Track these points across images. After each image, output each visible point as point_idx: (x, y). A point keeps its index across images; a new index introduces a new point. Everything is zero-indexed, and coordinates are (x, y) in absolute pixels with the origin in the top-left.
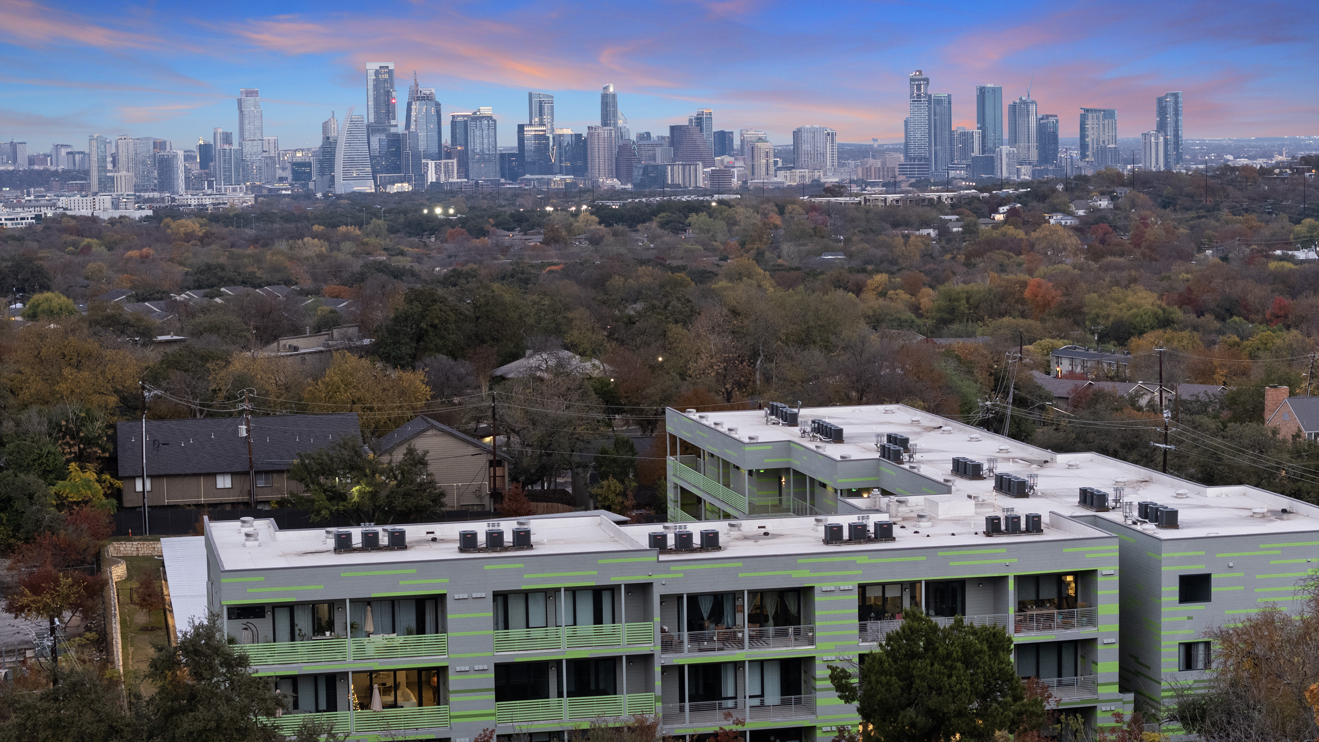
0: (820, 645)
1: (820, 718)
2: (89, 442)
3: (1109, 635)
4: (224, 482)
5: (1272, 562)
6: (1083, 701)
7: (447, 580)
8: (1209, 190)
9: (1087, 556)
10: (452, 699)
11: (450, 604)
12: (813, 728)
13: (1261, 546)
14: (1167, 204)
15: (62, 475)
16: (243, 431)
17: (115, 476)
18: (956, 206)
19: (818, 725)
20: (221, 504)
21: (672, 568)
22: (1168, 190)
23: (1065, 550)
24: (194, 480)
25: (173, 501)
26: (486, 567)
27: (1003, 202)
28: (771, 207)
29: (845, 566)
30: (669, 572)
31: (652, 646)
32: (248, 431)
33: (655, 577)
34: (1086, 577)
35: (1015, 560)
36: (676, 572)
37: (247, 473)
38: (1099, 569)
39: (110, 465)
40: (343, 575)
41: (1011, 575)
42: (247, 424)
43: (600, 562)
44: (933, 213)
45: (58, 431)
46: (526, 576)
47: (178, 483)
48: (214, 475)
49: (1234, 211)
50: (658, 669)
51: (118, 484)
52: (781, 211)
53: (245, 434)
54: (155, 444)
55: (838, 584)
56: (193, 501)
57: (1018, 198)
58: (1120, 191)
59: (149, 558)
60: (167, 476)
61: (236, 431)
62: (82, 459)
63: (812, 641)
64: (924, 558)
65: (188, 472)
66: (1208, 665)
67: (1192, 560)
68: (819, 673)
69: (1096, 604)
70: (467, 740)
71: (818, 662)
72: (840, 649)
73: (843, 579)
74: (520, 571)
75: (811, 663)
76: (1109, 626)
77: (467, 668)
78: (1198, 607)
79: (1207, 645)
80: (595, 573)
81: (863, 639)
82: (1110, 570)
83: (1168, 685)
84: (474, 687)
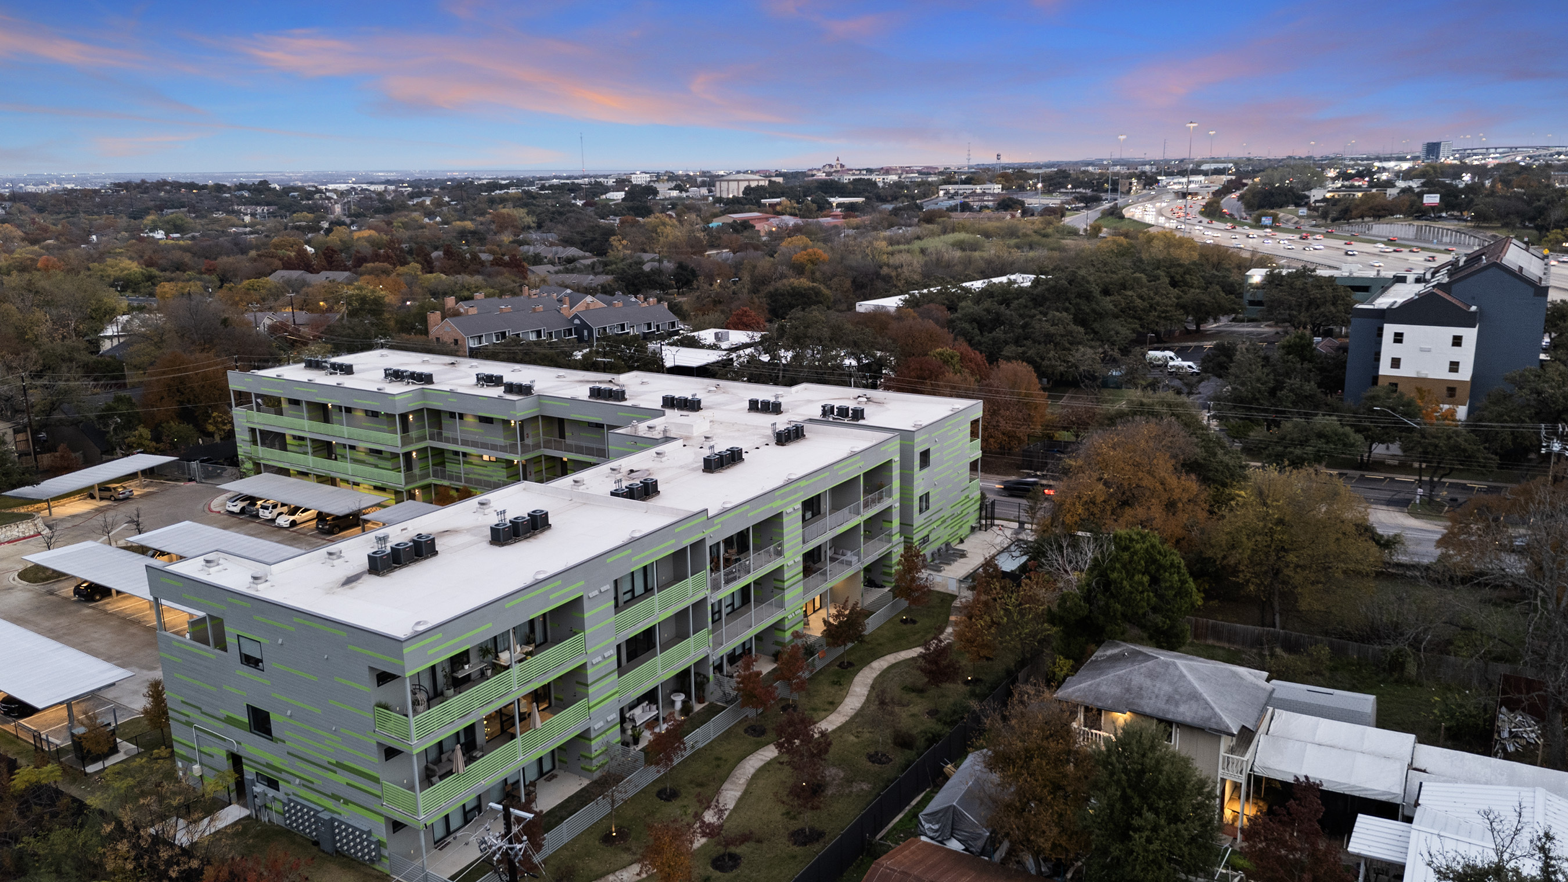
0: (787, 554)
1: (786, 610)
3: (896, 501)
5: (949, 434)
6: (888, 550)
7: (582, 583)
9: (890, 449)
10: (591, 690)
11: (586, 603)
12: (783, 620)
19: (785, 616)
21: (715, 522)
23: (881, 449)
26: (609, 561)
29: (795, 491)
31: (705, 591)
33: (707, 532)
34: (887, 466)
36: (717, 524)
38: (893, 458)
40: (507, 606)
41: (862, 474)
43: (677, 531)
50: (709, 609)
55: (793, 505)
63: (780, 553)
64: (828, 473)
66: (927, 508)
67: (924, 442)
68: (786, 576)
69: (891, 482)
70: (601, 724)
71: (785, 568)
72: (795, 554)
73: (795, 501)
74: (629, 557)
75: (780, 570)
76: (896, 496)
77: (600, 658)
78: (925, 471)
79: (927, 494)
80: (673, 541)
81: (804, 542)
82: (897, 458)
83: (915, 526)
84: (604, 674)
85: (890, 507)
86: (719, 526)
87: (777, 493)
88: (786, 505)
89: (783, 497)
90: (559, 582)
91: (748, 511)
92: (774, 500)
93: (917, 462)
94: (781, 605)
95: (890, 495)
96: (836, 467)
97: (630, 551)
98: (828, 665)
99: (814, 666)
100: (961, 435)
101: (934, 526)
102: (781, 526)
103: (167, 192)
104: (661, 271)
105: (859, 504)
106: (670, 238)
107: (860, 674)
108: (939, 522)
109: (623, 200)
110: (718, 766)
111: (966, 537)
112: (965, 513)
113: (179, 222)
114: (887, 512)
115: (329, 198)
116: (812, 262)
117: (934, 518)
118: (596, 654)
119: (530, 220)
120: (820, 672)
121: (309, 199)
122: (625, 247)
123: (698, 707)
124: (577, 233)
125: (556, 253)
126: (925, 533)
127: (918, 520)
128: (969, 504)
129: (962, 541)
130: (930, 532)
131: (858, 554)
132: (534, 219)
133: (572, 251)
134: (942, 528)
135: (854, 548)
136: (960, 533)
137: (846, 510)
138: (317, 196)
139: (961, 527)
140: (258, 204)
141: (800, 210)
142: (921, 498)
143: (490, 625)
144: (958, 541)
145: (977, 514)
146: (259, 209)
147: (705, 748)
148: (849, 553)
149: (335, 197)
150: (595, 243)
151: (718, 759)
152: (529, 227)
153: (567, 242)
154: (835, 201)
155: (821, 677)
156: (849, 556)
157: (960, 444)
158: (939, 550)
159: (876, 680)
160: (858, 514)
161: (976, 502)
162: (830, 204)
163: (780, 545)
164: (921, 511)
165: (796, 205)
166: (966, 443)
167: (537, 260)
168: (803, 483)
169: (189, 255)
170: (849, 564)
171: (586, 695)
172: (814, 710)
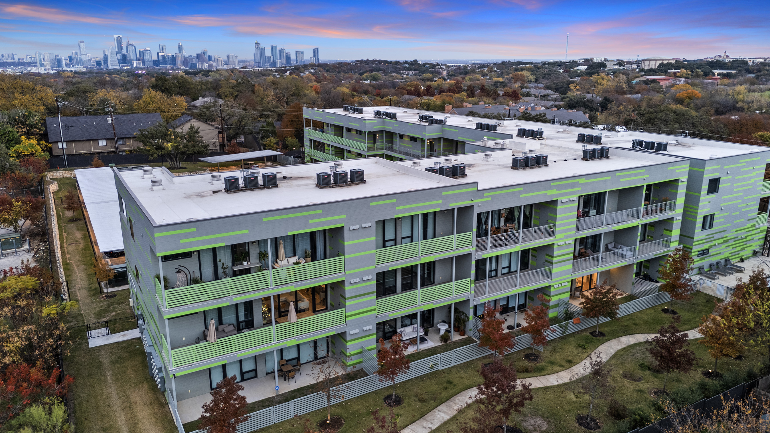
0: (558, 236)
1: (554, 280)
2: (31, 126)
3: (678, 215)
4: (102, 143)
5: (742, 170)
6: (664, 252)
7: (344, 216)
8: (337, 68)
9: (677, 171)
10: (348, 303)
11: (346, 234)
12: (549, 287)
13: (740, 161)
14: (327, 71)
15: (18, 142)
16: (110, 120)
17: (47, 141)
18: (276, 71)
19: (552, 284)
20: (102, 153)
21: (485, 195)
22: (327, 68)
23: (669, 169)
24: (87, 143)
25: (78, 152)
26: (372, 204)
27: (288, 70)
28: (229, 71)
29: (573, 185)
30: (483, 197)
31: (470, 249)
32: (112, 120)
33: (475, 201)
34: (673, 184)
35: (648, 176)
36: (487, 197)
37: (113, 139)
38: (680, 178)
39: (44, 136)
40: (264, 219)
41: (645, 185)
42: (112, 117)
43: (444, 193)
44: (272, 73)
45: (14, 121)
46: (397, 208)
47: (80, 144)
48: (98, 140)
49: (344, 72)
50: (473, 263)
51: (49, 145)
52: (232, 72)
53: (111, 122)
54: (66, 127)
55: (569, 197)
56: (89, 151)
57: (291, 69)
58: (316, 68)
59: (69, 178)
60: (74, 141)
61: (107, 120)
62: (28, 135)
63: (552, 234)
64: (609, 178)
65: (84, 139)
66: (711, 226)
67: (715, 171)
68: (555, 253)
69: (675, 198)
70: (357, 331)
71: (556, 246)
72: (567, 237)
73: (572, 193)
74: (394, 205)
75: (550, 247)
76: (679, 210)
77: (358, 280)
78: (713, 196)
79: (712, 216)
80: (440, 202)
81: (577, 229)
82: (684, 178)
83: (696, 238)
84: (362, 292)
85: (672, 219)
86: (489, 199)
87: (553, 184)
88: (562, 195)
89: (559, 188)
90: (320, 211)
91: (520, 192)
92: (550, 188)
93: (705, 187)
94: (549, 275)
95: (673, 208)
96: (618, 174)
97: (395, 201)
98: (582, 331)
99: (566, 328)
100: (754, 174)
101: (716, 242)
102: (555, 212)
103: (376, 64)
104: (593, 101)
105: (639, 210)
106: (605, 86)
107: (607, 344)
108: (721, 241)
109: (586, 69)
110: (446, 388)
111: (748, 258)
112: (749, 238)
113: (376, 76)
114: (667, 223)
115: (442, 68)
116: (690, 98)
117: (716, 236)
118: (354, 275)
119: (532, 78)
120: (573, 334)
121: (433, 68)
122: (578, 90)
123: (456, 337)
124: (554, 83)
125: (540, 93)
126: (706, 246)
127: (699, 234)
128: (754, 232)
129: (742, 260)
130: (711, 247)
131: (634, 251)
132: (534, 77)
133: (549, 92)
134: (724, 246)
135: (631, 244)
136: (741, 254)
137: (625, 213)
138: (437, 67)
139: (743, 249)
140: (411, 70)
141: (692, 75)
142: (705, 218)
143: (247, 231)
144: (739, 259)
145: (762, 242)
146: (411, 72)
147: (443, 371)
148: (626, 248)
149: (445, 68)
150: (563, 89)
151: (450, 382)
152: (531, 81)
153: (547, 88)
154: (717, 72)
155: (571, 339)
156: (625, 251)
157: (752, 181)
158: (717, 263)
159: (619, 351)
160: (638, 217)
161: (762, 232)
162: (714, 74)
163: (553, 227)
164: (703, 228)
165: (690, 73)
166: (759, 181)
167: (528, 95)
168: (582, 181)
169: (372, 88)
170: (623, 256)
171: (344, 306)
172: (552, 363)
